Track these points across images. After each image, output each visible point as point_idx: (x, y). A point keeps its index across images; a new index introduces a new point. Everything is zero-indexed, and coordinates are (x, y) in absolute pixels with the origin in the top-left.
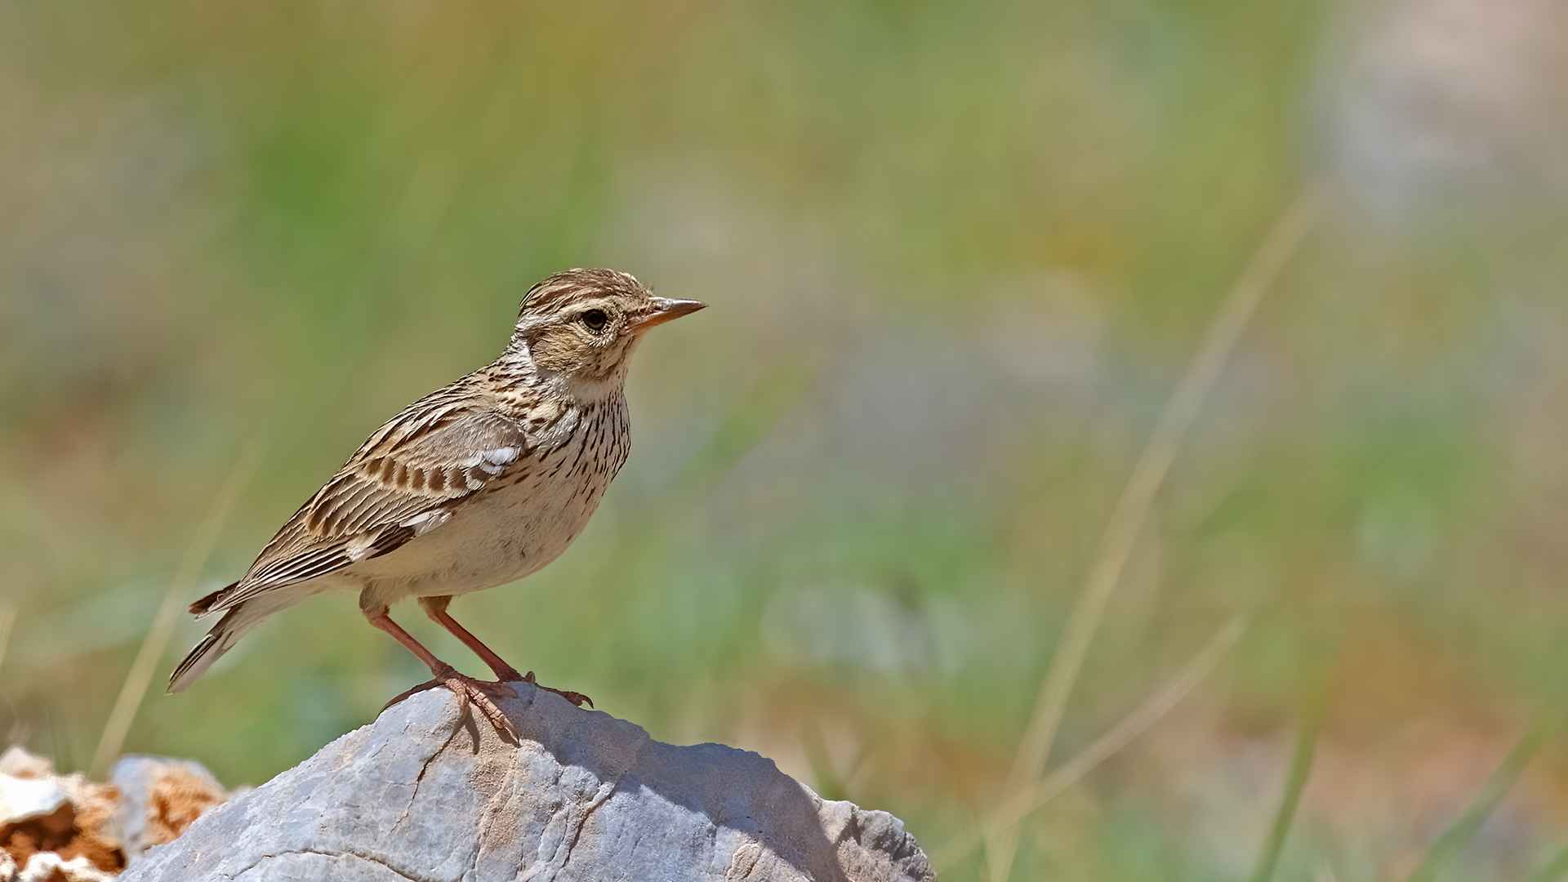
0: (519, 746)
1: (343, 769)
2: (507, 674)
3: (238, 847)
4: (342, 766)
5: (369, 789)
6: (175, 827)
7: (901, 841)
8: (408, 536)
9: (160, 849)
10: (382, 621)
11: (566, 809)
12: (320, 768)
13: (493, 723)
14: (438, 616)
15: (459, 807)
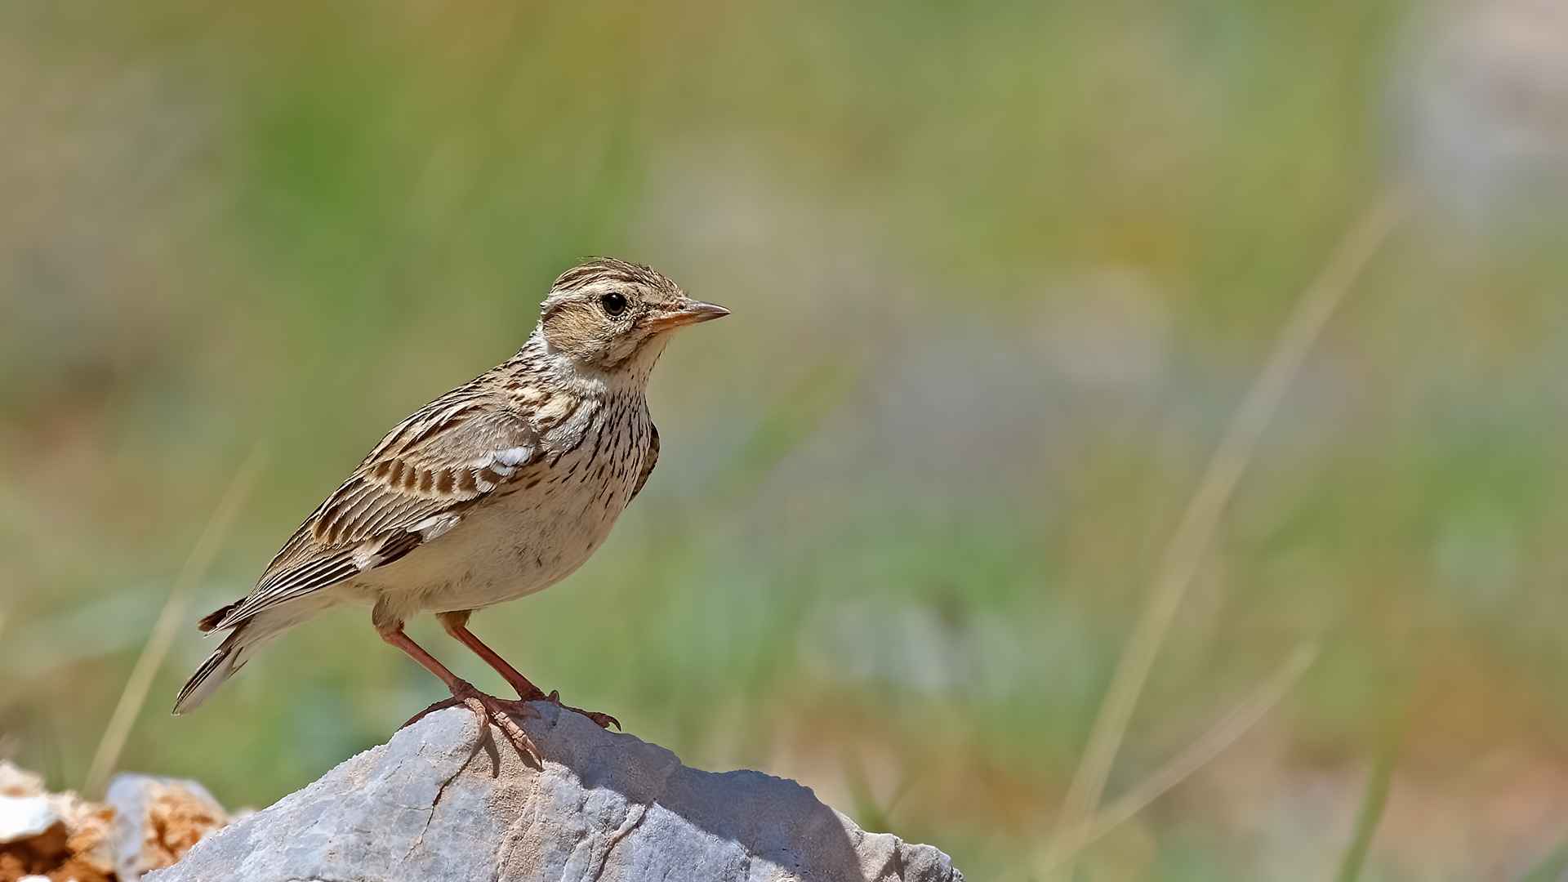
0: (541, 770)
1: (354, 792)
2: (530, 693)
3: (241, 874)
4: (353, 789)
5: (381, 814)
6: (172, 850)
7: (947, 877)
8: (415, 541)
9: (159, 873)
10: (396, 637)
11: (591, 837)
12: (330, 791)
13: (514, 745)
14: (456, 631)
15: (476, 834)
